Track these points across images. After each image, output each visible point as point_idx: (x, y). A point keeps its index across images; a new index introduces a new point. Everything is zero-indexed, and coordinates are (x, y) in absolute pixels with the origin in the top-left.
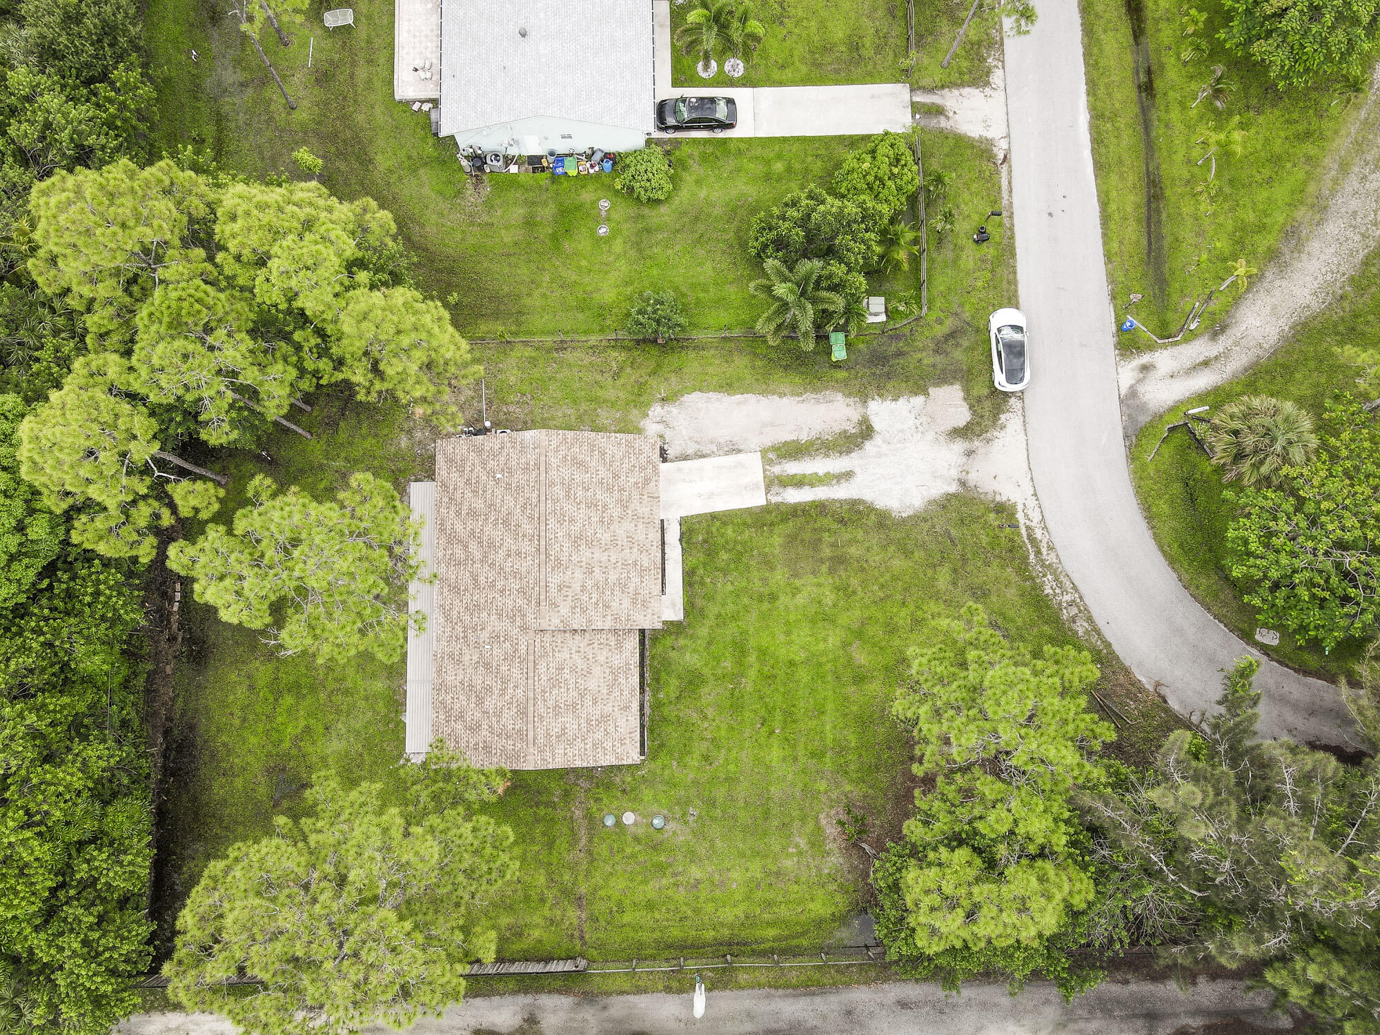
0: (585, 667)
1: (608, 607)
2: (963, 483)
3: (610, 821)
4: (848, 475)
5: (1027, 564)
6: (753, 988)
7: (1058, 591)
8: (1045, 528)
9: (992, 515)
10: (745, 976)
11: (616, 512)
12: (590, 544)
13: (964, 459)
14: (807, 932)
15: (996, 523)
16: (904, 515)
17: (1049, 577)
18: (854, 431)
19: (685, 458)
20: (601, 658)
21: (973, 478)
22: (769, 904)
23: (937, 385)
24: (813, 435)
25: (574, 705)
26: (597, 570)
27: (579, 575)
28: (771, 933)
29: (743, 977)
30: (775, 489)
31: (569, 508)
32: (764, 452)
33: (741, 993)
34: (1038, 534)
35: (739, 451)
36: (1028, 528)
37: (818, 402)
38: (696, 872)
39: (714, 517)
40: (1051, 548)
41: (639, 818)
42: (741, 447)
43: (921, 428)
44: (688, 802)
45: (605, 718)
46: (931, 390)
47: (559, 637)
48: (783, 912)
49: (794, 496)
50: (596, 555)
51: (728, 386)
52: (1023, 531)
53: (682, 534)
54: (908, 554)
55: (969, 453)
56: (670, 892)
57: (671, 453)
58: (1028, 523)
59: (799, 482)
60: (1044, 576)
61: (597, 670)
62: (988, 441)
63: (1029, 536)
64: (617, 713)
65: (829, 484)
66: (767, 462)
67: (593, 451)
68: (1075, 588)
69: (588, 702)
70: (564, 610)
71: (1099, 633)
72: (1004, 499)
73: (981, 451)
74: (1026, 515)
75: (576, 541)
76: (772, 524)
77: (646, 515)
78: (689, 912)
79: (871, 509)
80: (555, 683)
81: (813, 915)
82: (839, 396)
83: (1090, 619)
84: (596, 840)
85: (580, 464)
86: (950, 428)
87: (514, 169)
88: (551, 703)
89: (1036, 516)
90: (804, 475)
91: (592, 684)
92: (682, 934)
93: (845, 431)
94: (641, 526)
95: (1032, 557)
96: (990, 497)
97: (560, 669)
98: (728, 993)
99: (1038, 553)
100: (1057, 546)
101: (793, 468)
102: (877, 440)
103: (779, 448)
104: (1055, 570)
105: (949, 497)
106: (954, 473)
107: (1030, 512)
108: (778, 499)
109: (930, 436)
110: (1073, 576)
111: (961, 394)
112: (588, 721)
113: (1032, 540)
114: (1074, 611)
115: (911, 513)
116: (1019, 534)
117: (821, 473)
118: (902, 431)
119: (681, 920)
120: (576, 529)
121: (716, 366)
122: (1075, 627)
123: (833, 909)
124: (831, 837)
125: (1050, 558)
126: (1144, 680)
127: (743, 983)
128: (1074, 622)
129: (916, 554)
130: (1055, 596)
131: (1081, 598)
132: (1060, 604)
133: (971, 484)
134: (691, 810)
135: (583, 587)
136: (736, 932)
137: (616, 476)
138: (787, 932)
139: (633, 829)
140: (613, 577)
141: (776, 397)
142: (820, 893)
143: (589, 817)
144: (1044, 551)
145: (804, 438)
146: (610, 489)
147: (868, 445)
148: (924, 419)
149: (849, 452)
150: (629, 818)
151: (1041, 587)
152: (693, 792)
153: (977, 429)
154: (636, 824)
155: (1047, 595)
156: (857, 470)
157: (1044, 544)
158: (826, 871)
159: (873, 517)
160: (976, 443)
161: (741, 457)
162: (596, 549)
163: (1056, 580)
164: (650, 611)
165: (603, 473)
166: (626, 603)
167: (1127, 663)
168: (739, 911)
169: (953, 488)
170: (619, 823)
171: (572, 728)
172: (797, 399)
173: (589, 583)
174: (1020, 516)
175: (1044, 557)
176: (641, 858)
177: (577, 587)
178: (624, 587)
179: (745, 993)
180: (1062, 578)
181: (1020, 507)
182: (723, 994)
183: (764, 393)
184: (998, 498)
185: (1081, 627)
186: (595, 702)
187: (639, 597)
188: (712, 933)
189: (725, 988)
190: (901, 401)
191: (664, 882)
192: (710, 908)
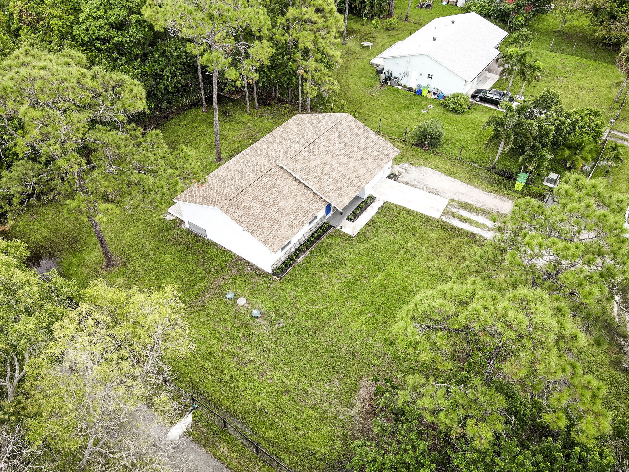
0: (287, 195)
3: (230, 296)
6: (223, 463)
10: (225, 450)
11: (357, 157)
12: (333, 156)
14: (294, 452)
19: (407, 184)
20: (299, 199)
22: (283, 411)
24: (485, 207)
25: (266, 204)
26: (328, 166)
27: (318, 161)
28: (269, 434)
29: (223, 449)
30: (447, 216)
31: (335, 140)
32: (451, 201)
33: (212, 460)
35: (438, 195)
37: (496, 198)
38: (253, 356)
39: (405, 209)
41: (247, 305)
42: (440, 194)
44: (282, 315)
45: (276, 221)
47: (286, 175)
48: (289, 425)
49: (456, 223)
50: (333, 162)
51: (449, 174)
53: (382, 207)
56: (226, 357)
57: (401, 179)
59: (464, 220)
61: (291, 201)
65: (482, 228)
66: (451, 205)
67: (364, 133)
69: (275, 208)
70: (299, 166)
75: (327, 151)
76: (436, 227)
77: (371, 169)
78: (227, 379)
80: (266, 188)
81: (308, 444)
82: (511, 201)
84: (213, 300)
85: (353, 131)
87: (400, 88)
88: (256, 193)
90: (469, 219)
91: (284, 204)
92: (210, 389)
97: (274, 186)
98: (202, 451)
101: (464, 213)
103: (461, 203)
108: (448, 221)
112: (267, 215)
119: (218, 379)
120: (331, 148)
121: (447, 165)
123: (326, 450)
124: (361, 397)
127: (219, 454)
134: (281, 321)
135: (316, 167)
136: (245, 415)
137: (367, 147)
138: (280, 442)
139: (238, 308)
140: (334, 174)
141: (472, 187)
142: (326, 429)
143: (222, 288)
145: (479, 206)
146: (360, 149)
150: (242, 301)
152: (290, 313)
154: (243, 306)
158: (341, 417)
161: (437, 197)
162: (335, 160)
165: (362, 142)
166: (332, 187)
168: (259, 401)
170: (234, 299)
171: (255, 210)
173: (320, 167)
176: (229, 325)
177: (313, 164)
178: (335, 181)
179: (214, 461)
182: (199, 450)
183: (468, 184)
186: (278, 211)
187: (340, 190)
188: (229, 404)
189: (204, 447)
191: (229, 348)
192: (241, 384)
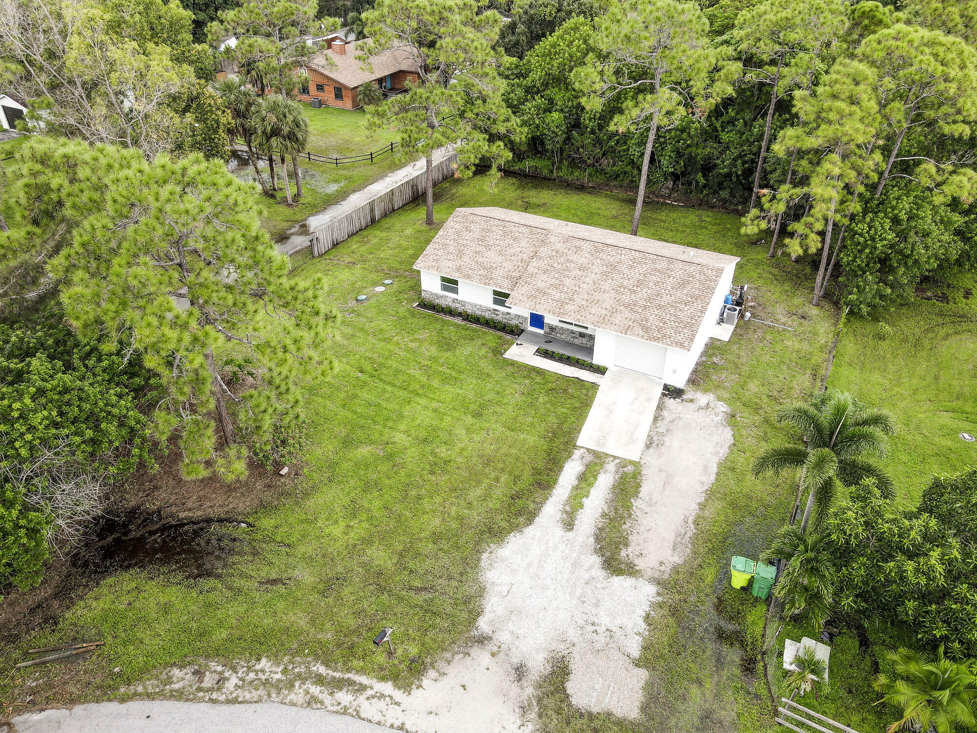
0: (507, 253)
1: (545, 273)
2: (482, 640)
3: (388, 282)
4: (569, 524)
5: (317, 658)
7: (252, 675)
8: (345, 711)
9: (413, 650)
11: (626, 298)
12: (605, 274)
13: (516, 661)
15: (400, 652)
16: (485, 556)
17: (279, 676)
18: (623, 553)
20: (507, 264)
21: (482, 657)
23: (648, 688)
24: (637, 512)
25: (483, 240)
26: (580, 273)
27: (582, 260)
30: (589, 458)
32: (637, 465)
34: (344, 697)
35: (648, 446)
36: (363, 688)
37: (678, 535)
40: (312, 702)
41: (375, 292)
42: (652, 450)
43: (590, 628)
46: (643, 674)
49: (571, 470)
50: (593, 276)
52: (363, 680)
54: (436, 537)
55: (520, 672)
57: (671, 402)
58: (369, 692)
59: (586, 479)
60: (285, 671)
61: (499, 259)
62: (524, 710)
63: (351, 683)
64: (458, 263)
65: (567, 502)
66: (623, 463)
67: (692, 297)
68: (234, 701)
69: (480, 249)
70: (559, 246)
71: (150, 696)
72: (426, 682)
73: (514, 689)
74: (382, 696)
75: (613, 266)
76: (552, 441)
77: (613, 319)
79: (515, 527)
82: (677, 559)
83: (179, 696)
85: (682, 285)
86: (572, 666)
88: (494, 228)
89: (369, 709)
90: (591, 485)
91: (491, 254)
93: (626, 545)
94: (604, 312)
95: (322, 670)
96: (441, 664)
97: (515, 239)
99: (320, 680)
100: (306, 713)
101: (605, 481)
102: (599, 573)
103: (635, 478)
104: (279, 691)
105: (476, 614)
106: (503, 637)
107: (381, 704)
108: (576, 456)
109: (573, 635)
110: (253, 707)
111: (619, 713)
112: (465, 246)
113: (339, 684)
114: (209, 681)
115: (482, 564)
116: (362, 671)
117: (586, 501)
118: (597, 604)
120: (623, 268)
122: (189, 670)
125: (298, 695)
126: (36, 717)
128: (195, 673)
129: (430, 545)
130: (249, 668)
131: (213, 701)
132: (234, 669)
133: (475, 651)
135: (571, 261)
137: (660, 307)
140: (568, 282)
141: (702, 499)
144: (315, 690)
145: (637, 504)
146: (649, 299)
147: (596, 560)
148: (602, 639)
149: (598, 538)
150: (380, 289)
151: (275, 658)
152: (364, 319)
153: (551, 702)
155: (259, 660)
156: (570, 535)
157: (327, 699)
159: (504, 524)
160: (529, 691)
161: (641, 445)
162: (598, 277)
163: (266, 683)
164: (525, 299)
165: (666, 299)
166: (541, 285)
167: (78, 709)
169: (483, 624)
171: (468, 236)
172: (691, 519)
173: (572, 266)
174: (387, 688)
175: (308, 685)
177: (574, 257)
178: (555, 287)
180: (262, 692)
181: (398, 695)
183: (711, 494)
184: (432, 673)
185: (181, 677)
186: (476, 252)
187: (541, 295)
190: (642, 626)
